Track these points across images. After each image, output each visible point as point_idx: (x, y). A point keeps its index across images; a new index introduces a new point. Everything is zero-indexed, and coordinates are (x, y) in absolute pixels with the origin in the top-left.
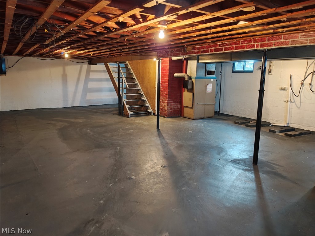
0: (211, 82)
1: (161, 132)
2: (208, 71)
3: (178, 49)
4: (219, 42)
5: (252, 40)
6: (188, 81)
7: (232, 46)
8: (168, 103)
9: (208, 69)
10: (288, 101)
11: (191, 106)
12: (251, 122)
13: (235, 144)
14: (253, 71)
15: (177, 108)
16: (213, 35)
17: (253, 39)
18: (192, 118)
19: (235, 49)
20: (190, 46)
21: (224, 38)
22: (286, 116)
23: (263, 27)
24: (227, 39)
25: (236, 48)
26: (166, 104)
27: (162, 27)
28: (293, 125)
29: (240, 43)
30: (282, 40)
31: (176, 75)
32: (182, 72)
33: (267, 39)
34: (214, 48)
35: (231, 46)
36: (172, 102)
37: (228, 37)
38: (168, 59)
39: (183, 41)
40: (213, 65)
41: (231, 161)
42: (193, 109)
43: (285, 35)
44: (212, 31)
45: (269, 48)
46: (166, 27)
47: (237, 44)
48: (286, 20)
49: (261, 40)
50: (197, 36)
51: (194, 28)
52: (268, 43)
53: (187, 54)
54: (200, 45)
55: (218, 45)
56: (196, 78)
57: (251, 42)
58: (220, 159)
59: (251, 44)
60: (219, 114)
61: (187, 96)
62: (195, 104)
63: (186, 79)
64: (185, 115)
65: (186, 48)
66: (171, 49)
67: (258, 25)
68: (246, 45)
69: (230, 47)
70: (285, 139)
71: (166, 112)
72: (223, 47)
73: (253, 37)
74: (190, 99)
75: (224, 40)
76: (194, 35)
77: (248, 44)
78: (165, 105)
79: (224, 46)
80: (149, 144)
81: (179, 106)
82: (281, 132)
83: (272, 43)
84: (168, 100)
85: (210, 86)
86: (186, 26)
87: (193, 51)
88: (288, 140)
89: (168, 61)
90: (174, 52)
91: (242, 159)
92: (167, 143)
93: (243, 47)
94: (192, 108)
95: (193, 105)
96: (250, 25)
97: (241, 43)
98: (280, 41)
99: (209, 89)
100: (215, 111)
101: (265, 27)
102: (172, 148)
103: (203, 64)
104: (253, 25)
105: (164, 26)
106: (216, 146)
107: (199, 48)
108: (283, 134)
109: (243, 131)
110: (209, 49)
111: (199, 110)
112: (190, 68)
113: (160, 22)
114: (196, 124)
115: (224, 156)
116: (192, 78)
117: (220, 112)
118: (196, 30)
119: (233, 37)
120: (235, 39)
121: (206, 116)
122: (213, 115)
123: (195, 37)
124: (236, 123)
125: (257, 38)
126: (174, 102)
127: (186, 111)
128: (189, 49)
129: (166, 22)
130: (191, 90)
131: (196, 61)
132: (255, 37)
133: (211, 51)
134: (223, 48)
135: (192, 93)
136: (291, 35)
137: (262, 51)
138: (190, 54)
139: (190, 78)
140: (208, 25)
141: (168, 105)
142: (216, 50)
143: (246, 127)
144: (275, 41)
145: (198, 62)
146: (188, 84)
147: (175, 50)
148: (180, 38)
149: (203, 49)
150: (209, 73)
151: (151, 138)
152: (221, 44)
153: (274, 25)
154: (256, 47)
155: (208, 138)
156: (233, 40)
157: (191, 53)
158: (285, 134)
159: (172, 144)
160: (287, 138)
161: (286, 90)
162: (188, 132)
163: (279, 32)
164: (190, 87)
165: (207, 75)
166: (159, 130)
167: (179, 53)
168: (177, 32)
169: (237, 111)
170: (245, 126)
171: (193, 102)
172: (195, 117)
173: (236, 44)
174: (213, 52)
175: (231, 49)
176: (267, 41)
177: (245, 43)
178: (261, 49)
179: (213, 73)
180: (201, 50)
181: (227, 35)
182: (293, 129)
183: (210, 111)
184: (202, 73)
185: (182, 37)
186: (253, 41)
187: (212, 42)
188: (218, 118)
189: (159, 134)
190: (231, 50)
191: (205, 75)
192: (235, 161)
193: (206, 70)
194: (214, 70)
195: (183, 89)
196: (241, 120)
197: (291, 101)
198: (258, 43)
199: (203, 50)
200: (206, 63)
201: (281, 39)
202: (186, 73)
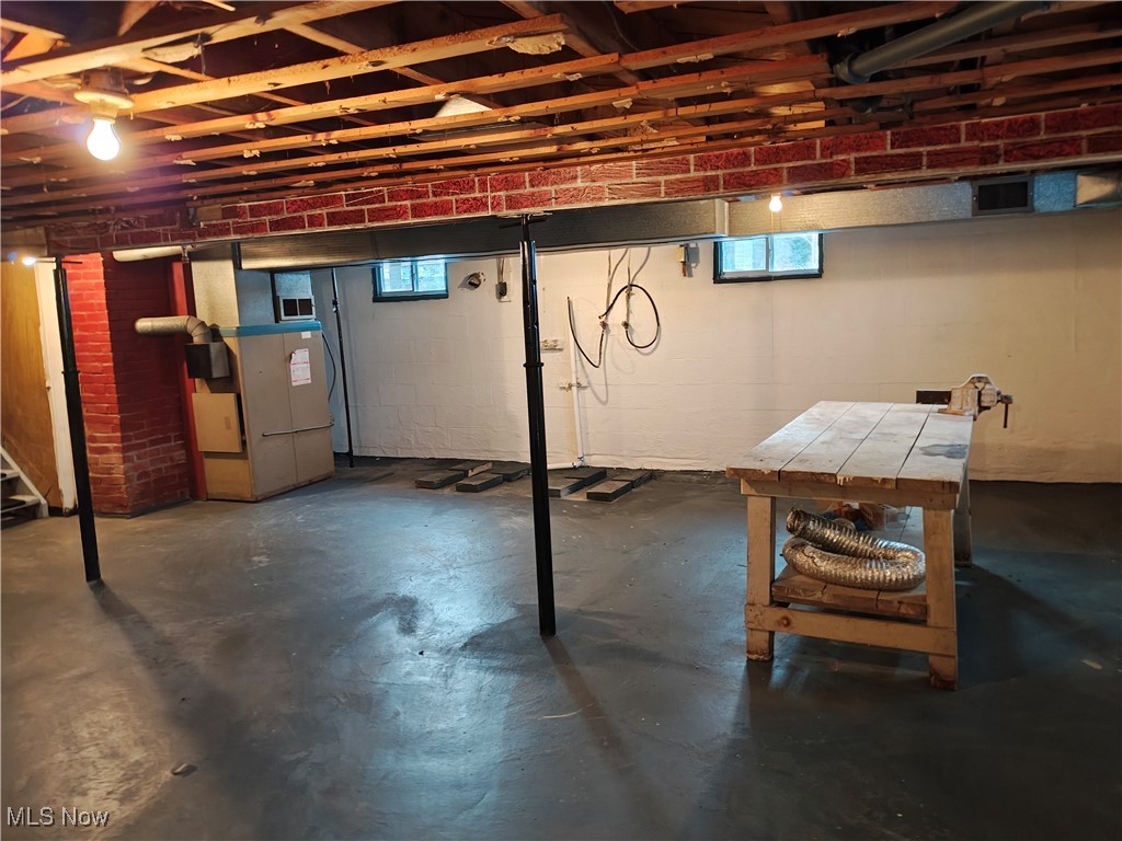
0: (303, 344)
1: (117, 592)
2: (284, 301)
3: (156, 212)
4: (343, 186)
5: (474, 181)
6: (206, 347)
7: (399, 203)
8: (124, 450)
9: (283, 295)
10: (570, 386)
11: (237, 449)
12: (470, 473)
13: (452, 573)
14: (447, 290)
15: (169, 464)
16: (333, 158)
17: (476, 179)
18: (248, 496)
19: (414, 216)
20: (211, 201)
21: (371, 169)
22: (572, 434)
23: (533, 131)
24: (382, 176)
25: (417, 211)
26: (115, 457)
27: (103, 105)
28: (597, 461)
29: (431, 194)
30: (579, 183)
31: (144, 324)
32: (170, 311)
33: (527, 180)
34: (324, 211)
35: (394, 203)
36: (143, 446)
37: (389, 167)
38: (98, 258)
39: (191, 178)
40: (301, 276)
41: (466, 645)
42: (246, 458)
43: (587, 167)
44: (337, 136)
45: (538, 211)
46: (123, 104)
47: (420, 197)
48: (628, 107)
49: (508, 184)
50: (266, 156)
51: (261, 120)
52: (533, 194)
53: (203, 234)
54: (263, 195)
55: (340, 197)
56: (241, 332)
57: (472, 189)
58: (421, 653)
59: (472, 195)
60: (352, 462)
61: (210, 409)
62: (253, 436)
63: (197, 340)
64: (214, 488)
65: (192, 211)
66: (118, 216)
67: (524, 122)
68: (453, 198)
69: (394, 208)
70: (594, 511)
71: (123, 492)
72: (365, 207)
73: (479, 171)
74: (227, 419)
75: (369, 178)
76: (249, 150)
77: (462, 196)
78: (111, 461)
79: (368, 202)
80: (74, 672)
81: (180, 455)
82: (574, 489)
83: (546, 193)
84: (123, 439)
85: (301, 358)
86: (216, 111)
87: (231, 221)
88: (603, 514)
89: (96, 266)
90: (132, 226)
91: (500, 624)
92: (166, 642)
93: (443, 208)
94: (243, 454)
95: (244, 443)
96: (499, 120)
97: (433, 192)
98: (573, 185)
99: (301, 370)
100: (335, 454)
101: (542, 132)
102: (200, 659)
103: (262, 274)
104: (511, 119)
105: (110, 99)
106: (385, 596)
107: (254, 211)
108: (580, 497)
109: (456, 510)
110: (305, 214)
111: (272, 459)
112: (209, 292)
113: (87, 78)
114: (272, 522)
115: (433, 632)
116: (222, 334)
117: (355, 453)
118: (268, 127)
119: (406, 166)
120: (409, 178)
121: (303, 478)
122: (331, 468)
123: (253, 160)
124: (422, 485)
125: (493, 172)
126: (153, 443)
127: (217, 474)
128: (210, 214)
129: (123, 81)
130: (228, 382)
131: (228, 266)
132: (486, 170)
133: (315, 221)
134: (362, 210)
135: (232, 396)
136: (606, 166)
137: (515, 222)
138: (215, 235)
139: (214, 333)
140: (331, 108)
141: (125, 460)
142: (334, 219)
143: (460, 494)
144: (555, 187)
145: (238, 267)
146: (209, 359)
147: (138, 218)
148: (182, 162)
149: (277, 213)
150: (292, 307)
151: (74, 636)
152: (353, 197)
153: (575, 125)
154: (493, 209)
155: (341, 571)
156: (402, 180)
157: (225, 231)
158: (589, 496)
159: (193, 639)
160: (598, 508)
161: (560, 350)
162: (250, 561)
163: (578, 154)
164: (217, 372)
165: (283, 317)
166: (101, 584)
167: (160, 229)
168: (173, 135)
169: (413, 441)
170: (458, 490)
171: (242, 432)
172: (259, 492)
173: (412, 194)
174: (321, 225)
175: (399, 213)
176: (527, 184)
177: (448, 194)
178: (513, 213)
179: (305, 307)
180: (267, 218)
181: (391, 158)
182: (602, 474)
183: (317, 454)
184: (263, 311)
185: (188, 158)
186: (477, 185)
187: (319, 185)
188: (349, 479)
189: (110, 606)
190: (399, 217)
191: (277, 319)
192: (478, 644)
193: (275, 300)
194: (308, 294)
195: (188, 381)
196: (435, 470)
197: (579, 385)
198: (499, 193)
199: (275, 217)
200: (273, 271)
201: (574, 178)
202: (192, 311)
